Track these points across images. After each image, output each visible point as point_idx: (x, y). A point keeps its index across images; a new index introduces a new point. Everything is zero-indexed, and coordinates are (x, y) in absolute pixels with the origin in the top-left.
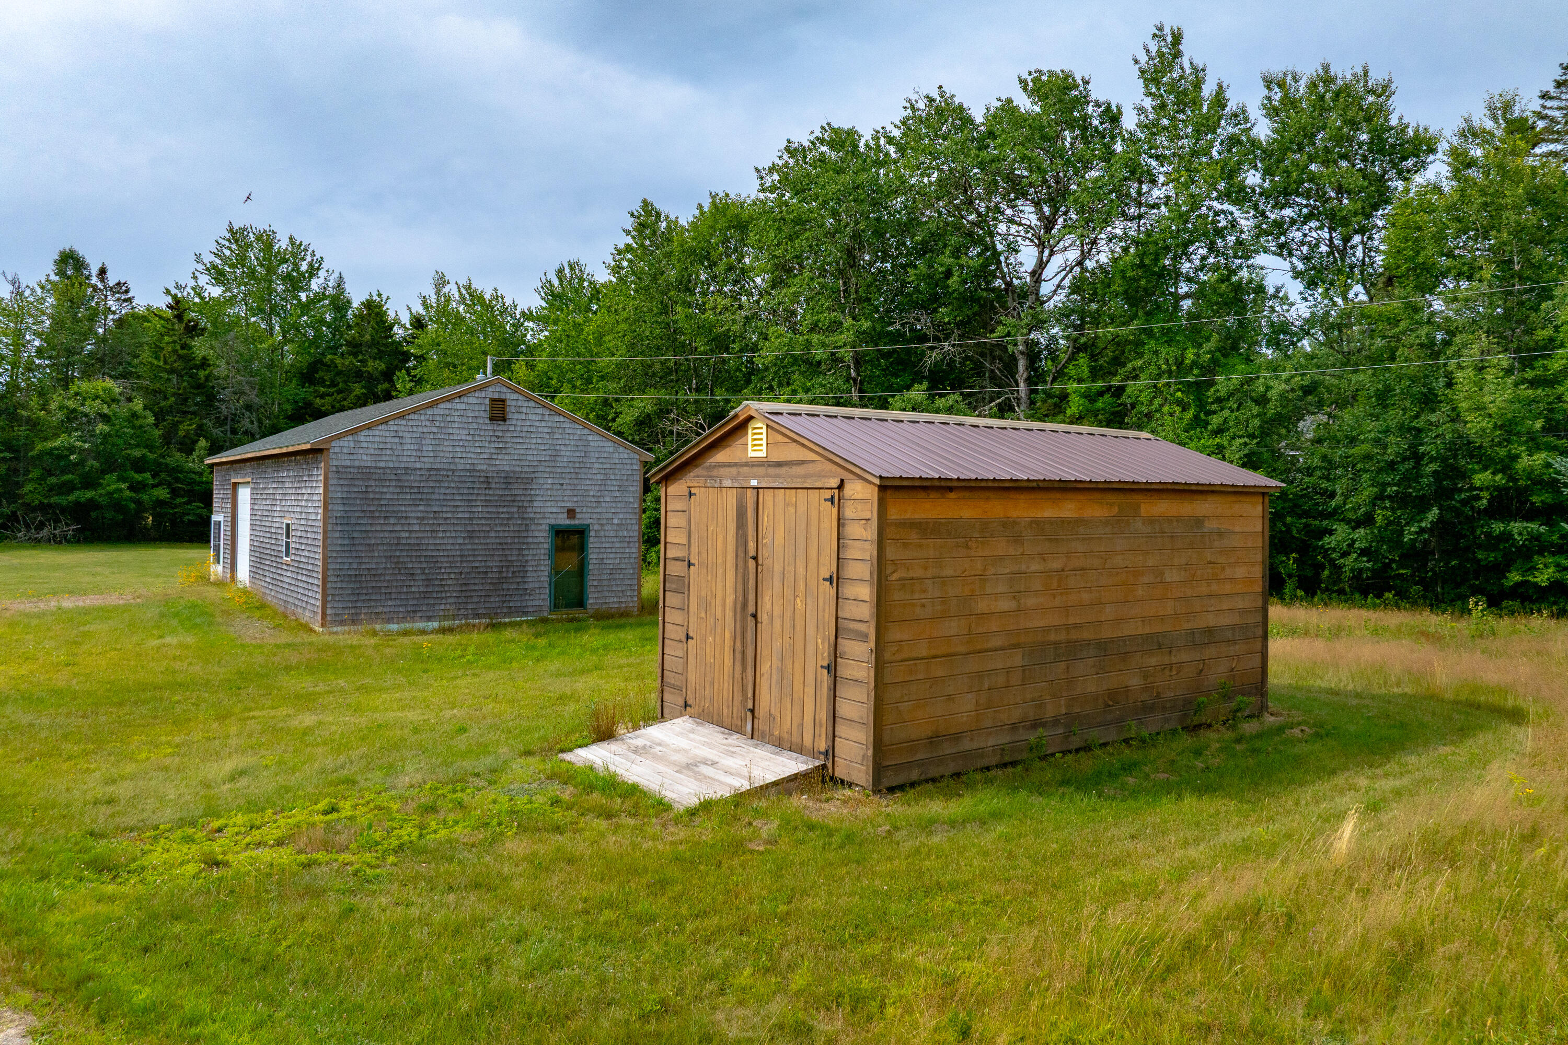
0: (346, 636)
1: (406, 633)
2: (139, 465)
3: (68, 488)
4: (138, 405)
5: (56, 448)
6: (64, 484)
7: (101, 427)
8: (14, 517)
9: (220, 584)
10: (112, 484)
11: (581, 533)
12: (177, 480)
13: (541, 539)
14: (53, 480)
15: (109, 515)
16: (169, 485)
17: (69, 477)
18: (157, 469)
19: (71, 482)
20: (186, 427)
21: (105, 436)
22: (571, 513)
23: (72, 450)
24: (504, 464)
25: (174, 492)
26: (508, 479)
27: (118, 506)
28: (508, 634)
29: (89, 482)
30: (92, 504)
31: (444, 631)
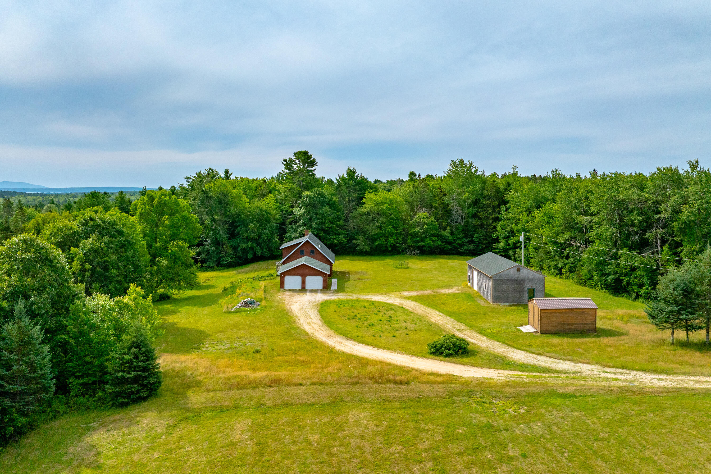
0: (495, 306)
1: (504, 306)
2: (433, 235)
3: (418, 242)
4: (432, 218)
5: (415, 232)
6: (416, 241)
7: (425, 226)
8: (405, 248)
9: (470, 287)
10: (428, 241)
11: (534, 290)
12: (443, 238)
13: (526, 291)
14: (414, 239)
15: (428, 249)
16: (441, 240)
17: (418, 239)
18: (437, 236)
19: (418, 240)
20: (444, 224)
21: (426, 229)
22: (531, 286)
23: (419, 232)
24: (520, 278)
25: (442, 242)
26: (520, 281)
27: (429, 247)
28: (519, 308)
29: (422, 240)
30: (423, 246)
31: (510, 306)
